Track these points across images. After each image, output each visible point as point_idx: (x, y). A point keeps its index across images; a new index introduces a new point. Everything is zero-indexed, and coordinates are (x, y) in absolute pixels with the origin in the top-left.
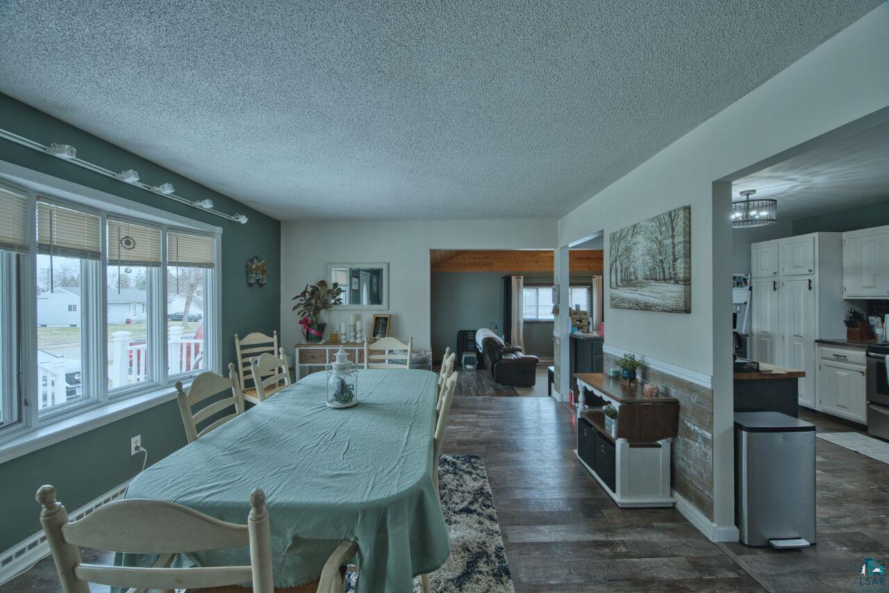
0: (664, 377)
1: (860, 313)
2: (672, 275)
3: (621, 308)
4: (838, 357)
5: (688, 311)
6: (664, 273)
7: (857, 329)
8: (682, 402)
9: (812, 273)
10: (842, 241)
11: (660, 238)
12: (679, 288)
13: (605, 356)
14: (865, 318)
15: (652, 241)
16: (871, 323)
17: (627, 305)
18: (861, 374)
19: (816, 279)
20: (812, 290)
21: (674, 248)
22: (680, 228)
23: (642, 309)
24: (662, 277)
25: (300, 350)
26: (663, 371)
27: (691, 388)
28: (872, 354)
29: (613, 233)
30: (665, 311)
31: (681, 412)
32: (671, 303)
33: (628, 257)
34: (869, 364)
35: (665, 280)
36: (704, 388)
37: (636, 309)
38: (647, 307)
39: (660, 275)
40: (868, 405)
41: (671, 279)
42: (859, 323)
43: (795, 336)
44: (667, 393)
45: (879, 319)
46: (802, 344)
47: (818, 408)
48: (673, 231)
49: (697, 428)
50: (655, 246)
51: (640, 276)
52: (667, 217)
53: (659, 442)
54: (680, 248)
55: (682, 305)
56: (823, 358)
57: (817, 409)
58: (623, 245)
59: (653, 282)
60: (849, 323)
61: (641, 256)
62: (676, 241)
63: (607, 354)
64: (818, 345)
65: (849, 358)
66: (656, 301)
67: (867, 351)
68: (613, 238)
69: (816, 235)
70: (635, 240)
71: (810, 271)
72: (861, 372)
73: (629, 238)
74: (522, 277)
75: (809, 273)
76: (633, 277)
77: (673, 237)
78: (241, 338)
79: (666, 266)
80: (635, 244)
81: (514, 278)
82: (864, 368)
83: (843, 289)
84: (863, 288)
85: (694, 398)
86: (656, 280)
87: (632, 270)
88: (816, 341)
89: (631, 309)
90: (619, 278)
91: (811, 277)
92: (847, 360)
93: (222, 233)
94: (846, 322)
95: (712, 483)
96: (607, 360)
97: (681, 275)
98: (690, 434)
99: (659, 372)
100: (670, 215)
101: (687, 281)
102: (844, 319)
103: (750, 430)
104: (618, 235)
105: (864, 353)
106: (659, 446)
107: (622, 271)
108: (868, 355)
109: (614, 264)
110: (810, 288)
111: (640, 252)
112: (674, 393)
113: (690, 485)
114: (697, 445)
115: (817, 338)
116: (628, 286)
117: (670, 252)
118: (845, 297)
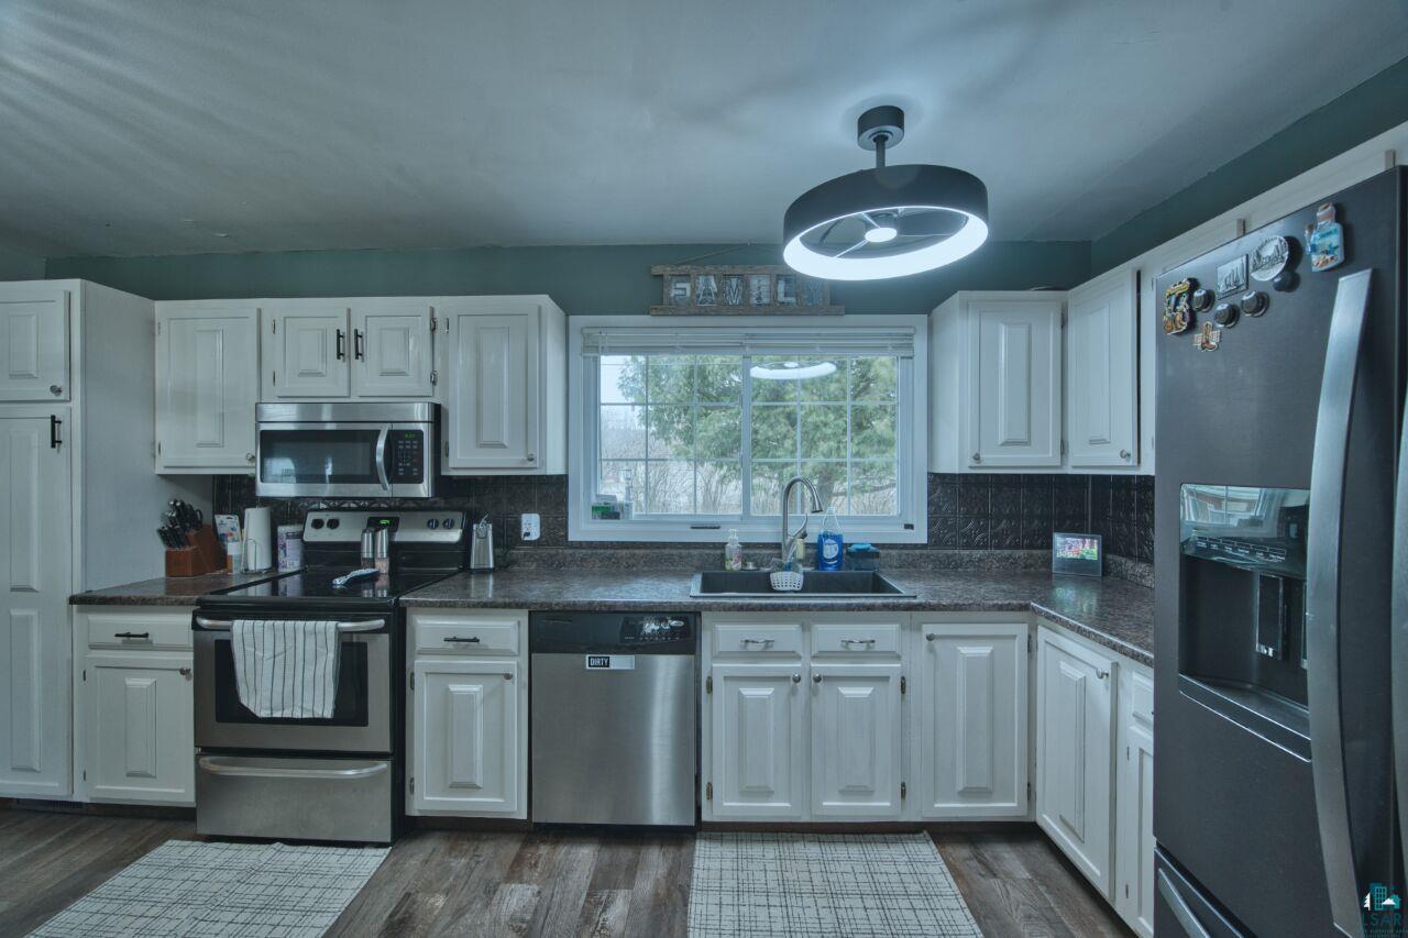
1: (195, 508)
4: (130, 639)
7: (188, 549)
9: (62, 396)
10: (153, 322)
14: (207, 520)
16: (221, 530)
18: (183, 677)
19: (72, 412)
20: (64, 448)
28: (205, 622)
34: (199, 648)
40: (197, 757)
42: (192, 533)
43: (13, 590)
45: (235, 520)
46: (33, 613)
47: (80, 796)
56: (93, 647)
57: (77, 798)
60: (169, 536)
64: (80, 611)
65: (156, 639)
67: (195, 615)
69: (74, 285)
71: (56, 390)
72: (183, 672)
75: (53, 396)
82: (187, 660)
83: (154, 449)
84: (199, 445)
88: (73, 600)
91: (58, 410)
92: (151, 642)
94: (160, 532)
102: (159, 525)
105: (188, 619)
108: (196, 626)
110: (55, 442)
115: (77, 591)
118: (160, 470)
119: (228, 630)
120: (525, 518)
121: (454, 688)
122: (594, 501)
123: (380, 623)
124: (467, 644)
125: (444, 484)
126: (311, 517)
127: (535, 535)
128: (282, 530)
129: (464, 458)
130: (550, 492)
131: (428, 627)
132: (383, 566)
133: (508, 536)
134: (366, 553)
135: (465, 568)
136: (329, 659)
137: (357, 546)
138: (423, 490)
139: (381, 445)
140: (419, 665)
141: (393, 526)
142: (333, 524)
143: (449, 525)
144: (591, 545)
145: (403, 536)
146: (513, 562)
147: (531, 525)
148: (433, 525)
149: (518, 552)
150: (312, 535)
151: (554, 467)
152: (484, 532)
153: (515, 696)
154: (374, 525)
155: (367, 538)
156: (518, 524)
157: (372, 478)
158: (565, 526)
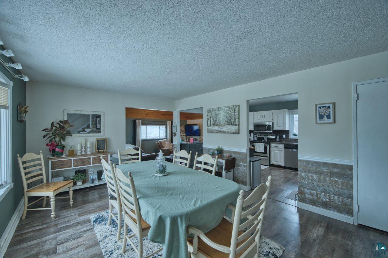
0: (229, 152)
2: (234, 123)
3: (213, 133)
5: (239, 133)
6: (231, 123)
8: (236, 158)
11: (230, 113)
12: (237, 127)
13: (203, 149)
15: (226, 113)
17: (215, 132)
21: (235, 116)
22: (237, 110)
23: (222, 133)
24: (230, 124)
25: (52, 162)
26: (230, 150)
27: (240, 153)
28: (252, 143)
29: (209, 109)
30: (231, 133)
31: (236, 160)
32: (234, 131)
33: (216, 117)
34: (251, 145)
35: (231, 124)
36: (244, 153)
37: (219, 133)
38: (224, 132)
39: (229, 122)
41: (234, 124)
44: (231, 156)
48: (235, 111)
49: (242, 164)
50: (228, 115)
51: (222, 123)
52: (232, 107)
53: (231, 170)
54: (237, 116)
55: (238, 132)
58: (214, 113)
59: (227, 125)
61: (222, 117)
62: (236, 114)
63: (204, 148)
66: (228, 130)
68: (209, 111)
70: (219, 112)
73: (217, 111)
74: (141, 121)
76: (218, 123)
77: (235, 113)
78: (21, 157)
79: (232, 121)
80: (219, 113)
81: (137, 121)
85: (241, 156)
86: (228, 124)
87: (218, 121)
89: (217, 133)
90: (212, 123)
93: (12, 86)
95: (246, 177)
96: (205, 150)
97: (237, 123)
98: (239, 165)
99: (228, 151)
100: (234, 107)
101: (239, 125)
103: (253, 161)
104: (211, 110)
106: (231, 171)
107: (213, 121)
109: (209, 119)
111: (222, 116)
112: (233, 156)
113: (239, 179)
114: (242, 168)
116: (216, 126)
117: (233, 117)
119: (254, 144)
120: (283, 135)
121: (276, 151)
122: (293, 133)
123: (268, 144)
124: (277, 147)
125: (274, 131)
126: (258, 135)
127: (285, 137)
128: (255, 136)
129: (276, 128)
130: (287, 132)
131: (273, 145)
132: (266, 140)
133: (281, 138)
134: (264, 138)
135: (276, 141)
136: (263, 147)
137: (263, 138)
138: (271, 132)
139: (267, 127)
140: (272, 149)
141: (267, 136)
142: (260, 135)
143: (274, 136)
144: (292, 139)
145: (268, 137)
146: (282, 141)
147: (284, 136)
148: (272, 136)
149: (282, 139)
150: (258, 136)
151: (287, 129)
152: (278, 136)
153: (282, 153)
154: (265, 136)
155: (264, 137)
156: (282, 136)
157: (266, 130)
158: (289, 136)
